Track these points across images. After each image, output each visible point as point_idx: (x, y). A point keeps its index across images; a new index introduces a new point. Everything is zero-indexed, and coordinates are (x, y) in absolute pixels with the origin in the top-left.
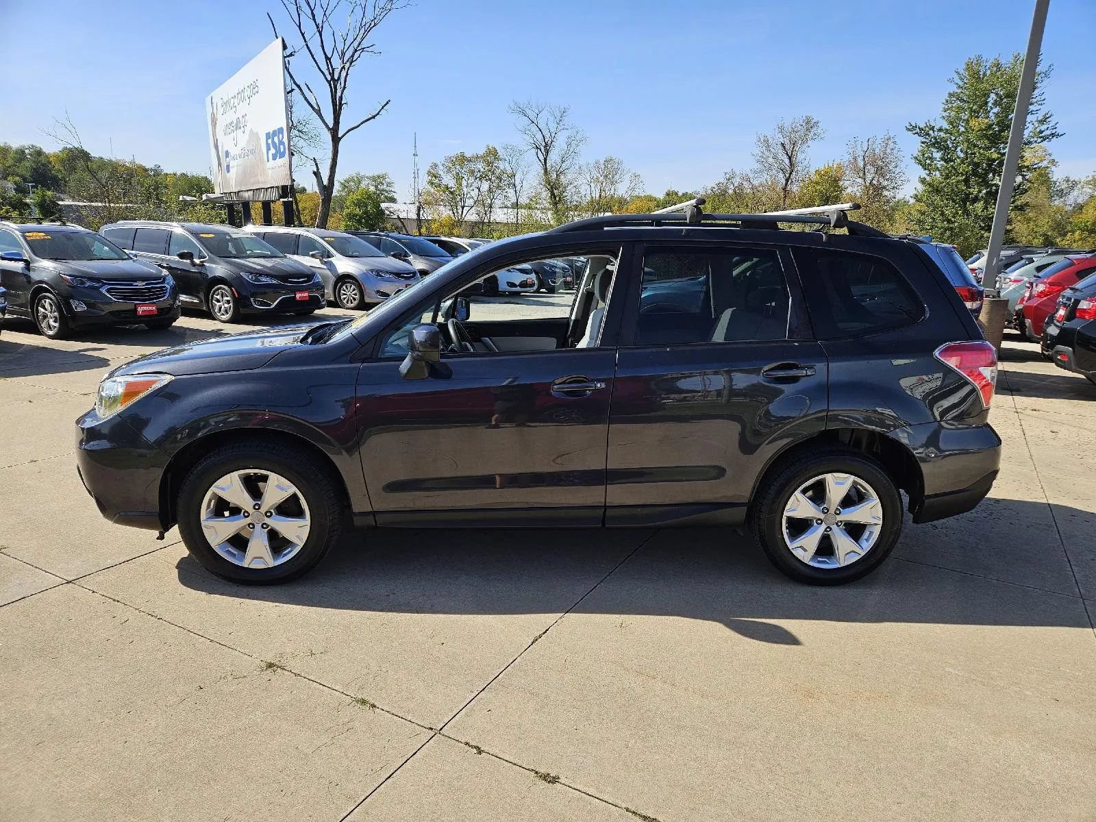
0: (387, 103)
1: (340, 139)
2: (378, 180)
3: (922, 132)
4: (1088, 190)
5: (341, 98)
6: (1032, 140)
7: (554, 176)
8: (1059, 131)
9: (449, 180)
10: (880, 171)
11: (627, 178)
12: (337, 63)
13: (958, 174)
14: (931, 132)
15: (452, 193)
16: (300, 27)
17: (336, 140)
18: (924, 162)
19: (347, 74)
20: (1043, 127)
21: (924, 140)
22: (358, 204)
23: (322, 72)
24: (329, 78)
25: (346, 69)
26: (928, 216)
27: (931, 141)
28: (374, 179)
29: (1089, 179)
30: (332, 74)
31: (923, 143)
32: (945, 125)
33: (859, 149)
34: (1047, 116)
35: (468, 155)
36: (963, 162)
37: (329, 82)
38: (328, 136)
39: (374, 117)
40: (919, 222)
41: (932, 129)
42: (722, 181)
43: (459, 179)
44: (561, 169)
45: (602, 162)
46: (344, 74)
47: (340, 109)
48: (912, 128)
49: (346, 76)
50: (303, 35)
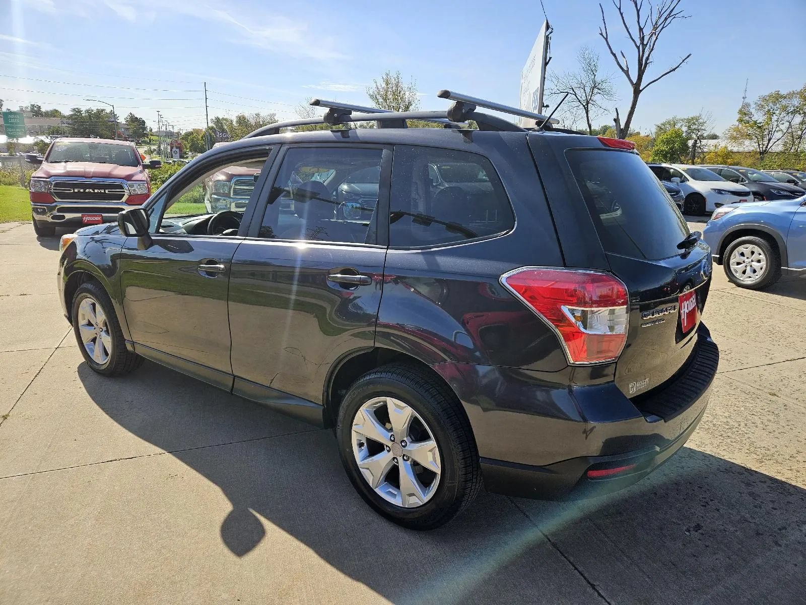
0: (688, 57)
1: (641, 91)
2: (691, 122)
5: (647, 59)
9: (759, 117)
12: (647, 31)
15: (759, 127)
16: (620, 9)
17: (637, 92)
19: (657, 38)
22: (667, 142)
23: (633, 40)
24: (638, 43)
25: (657, 35)
28: (689, 121)
30: (642, 39)
35: (783, 92)
37: (638, 48)
38: (631, 90)
39: (674, 70)
43: (770, 114)
46: (654, 38)
47: (645, 67)
49: (656, 40)
50: (622, 14)
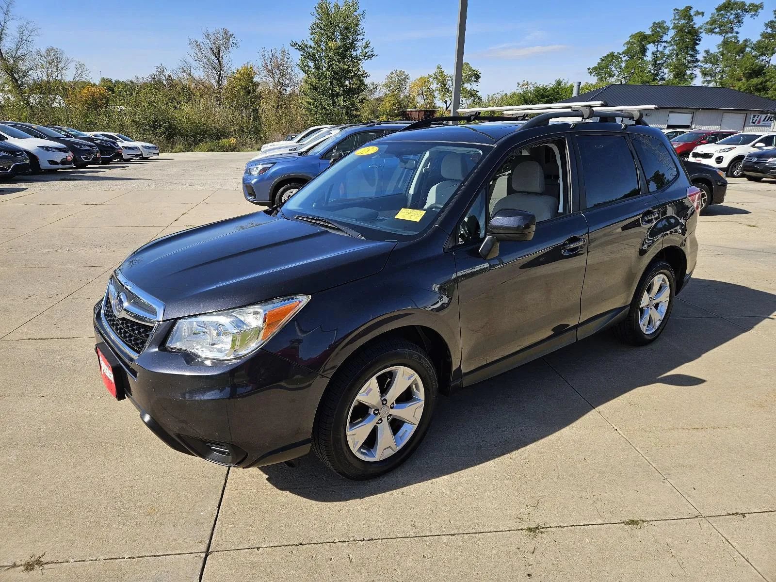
3: (301, 48)
4: (384, 90)
6: (362, 58)
7: (12, 62)
8: (375, 53)
10: (282, 72)
11: (72, 66)
13: (326, 78)
14: (306, 48)
18: (304, 68)
20: (367, 50)
21: (302, 54)
26: (313, 105)
27: (307, 54)
29: (383, 84)
31: (302, 55)
32: (313, 45)
33: (267, 57)
34: (368, 43)
36: (327, 70)
40: (308, 109)
41: (306, 46)
42: (155, 73)
44: (17, 56)
45: (44, 51)
48: (294, 45)
